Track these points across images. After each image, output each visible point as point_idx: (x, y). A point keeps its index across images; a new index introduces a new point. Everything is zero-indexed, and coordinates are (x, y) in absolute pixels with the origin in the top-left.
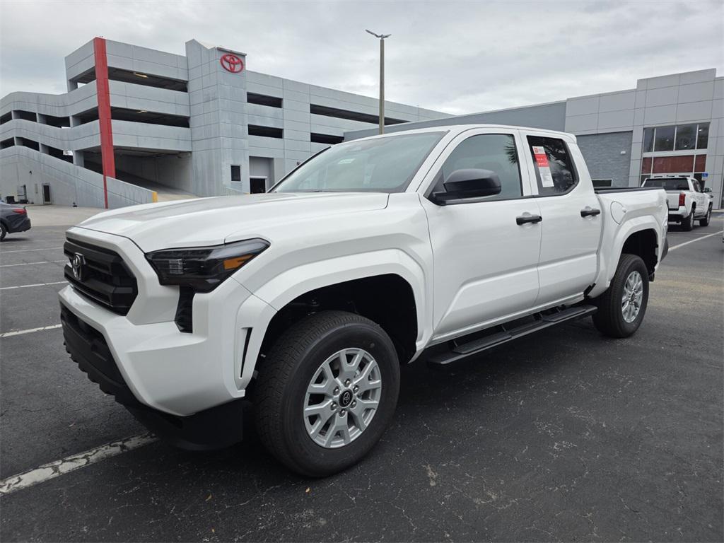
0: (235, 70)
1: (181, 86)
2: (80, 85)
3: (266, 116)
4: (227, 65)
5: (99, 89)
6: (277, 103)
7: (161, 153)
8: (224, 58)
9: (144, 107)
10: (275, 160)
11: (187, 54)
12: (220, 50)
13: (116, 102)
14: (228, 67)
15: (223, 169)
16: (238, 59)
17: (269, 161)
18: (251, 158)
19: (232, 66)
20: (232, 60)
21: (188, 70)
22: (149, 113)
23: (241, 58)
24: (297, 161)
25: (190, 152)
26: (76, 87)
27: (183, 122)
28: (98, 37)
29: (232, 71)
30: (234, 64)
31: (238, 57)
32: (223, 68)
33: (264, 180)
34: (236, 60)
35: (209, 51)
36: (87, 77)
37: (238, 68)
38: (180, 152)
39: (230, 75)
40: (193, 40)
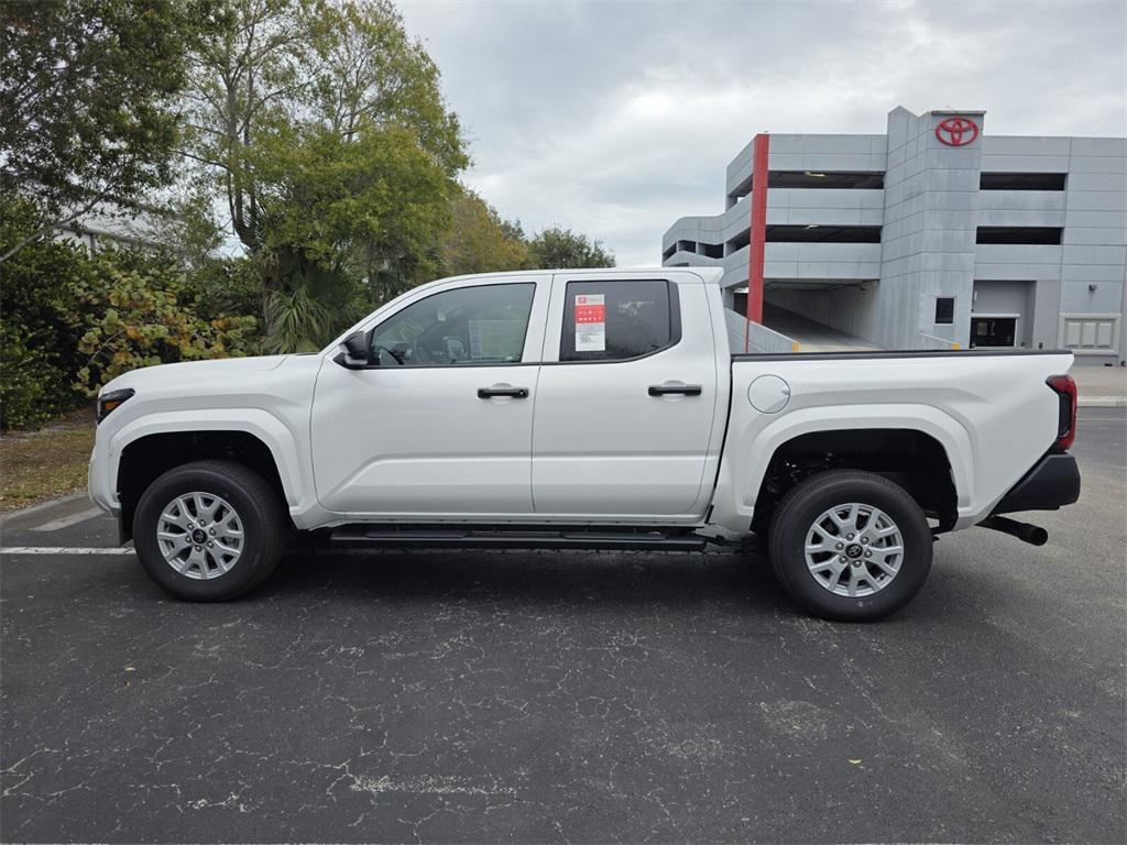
0: (962, 142)
1: (874, 181)
2: (740, 199)
3: (1029, 209)
4: (946, 136)
5: (755, 202)
6: (1056, 182)
7: (835, 285)
8: (943, 126)
9: (813, 221)
10: (1038, 285)
11: (889, 130)
12: (935, 114)
13: (774, 218)
14: (949, 140)
15: (922, 304)
16: (969, 122)
17: (1027, 286)
18: (978, 284)
19: (957, 136)
20: (957, 127)
21: (887, 154)
22: (820, 227)
23: (974, 120)
24: (1088, 284)
25: (878, 280)
26: (736, 202)
27: (871, 235)
28: (762, 133)
29: (956, 144)
30: (961, 131)
31: (969, 118)
32: (938, 142)
33: (1013, 320)
34: (964, 125)
35: (919, 120)
36: (744, 190)
37: (967, 136)
38: (865, 281)
39: (953, 151)
40: (899, 107)
